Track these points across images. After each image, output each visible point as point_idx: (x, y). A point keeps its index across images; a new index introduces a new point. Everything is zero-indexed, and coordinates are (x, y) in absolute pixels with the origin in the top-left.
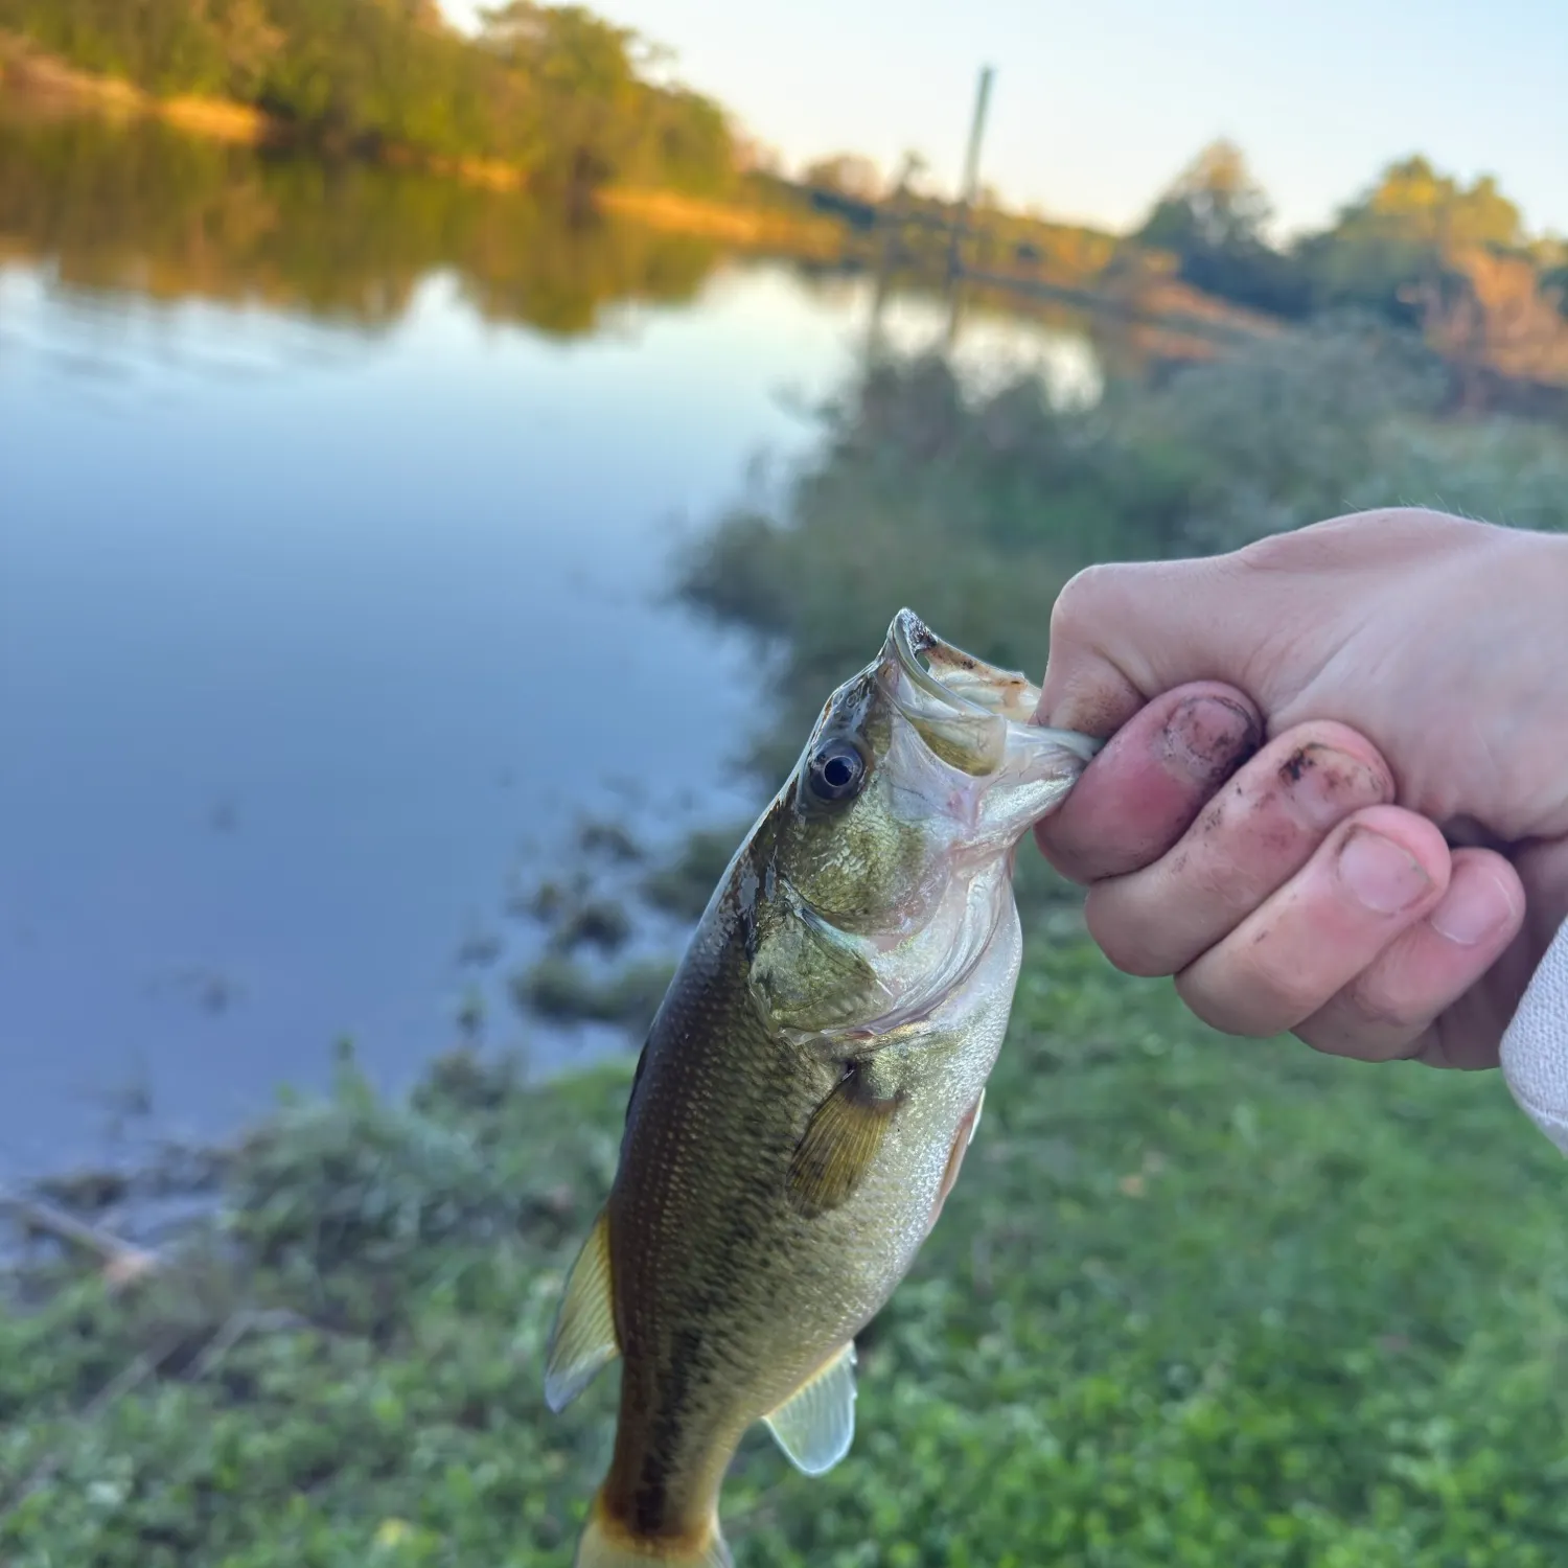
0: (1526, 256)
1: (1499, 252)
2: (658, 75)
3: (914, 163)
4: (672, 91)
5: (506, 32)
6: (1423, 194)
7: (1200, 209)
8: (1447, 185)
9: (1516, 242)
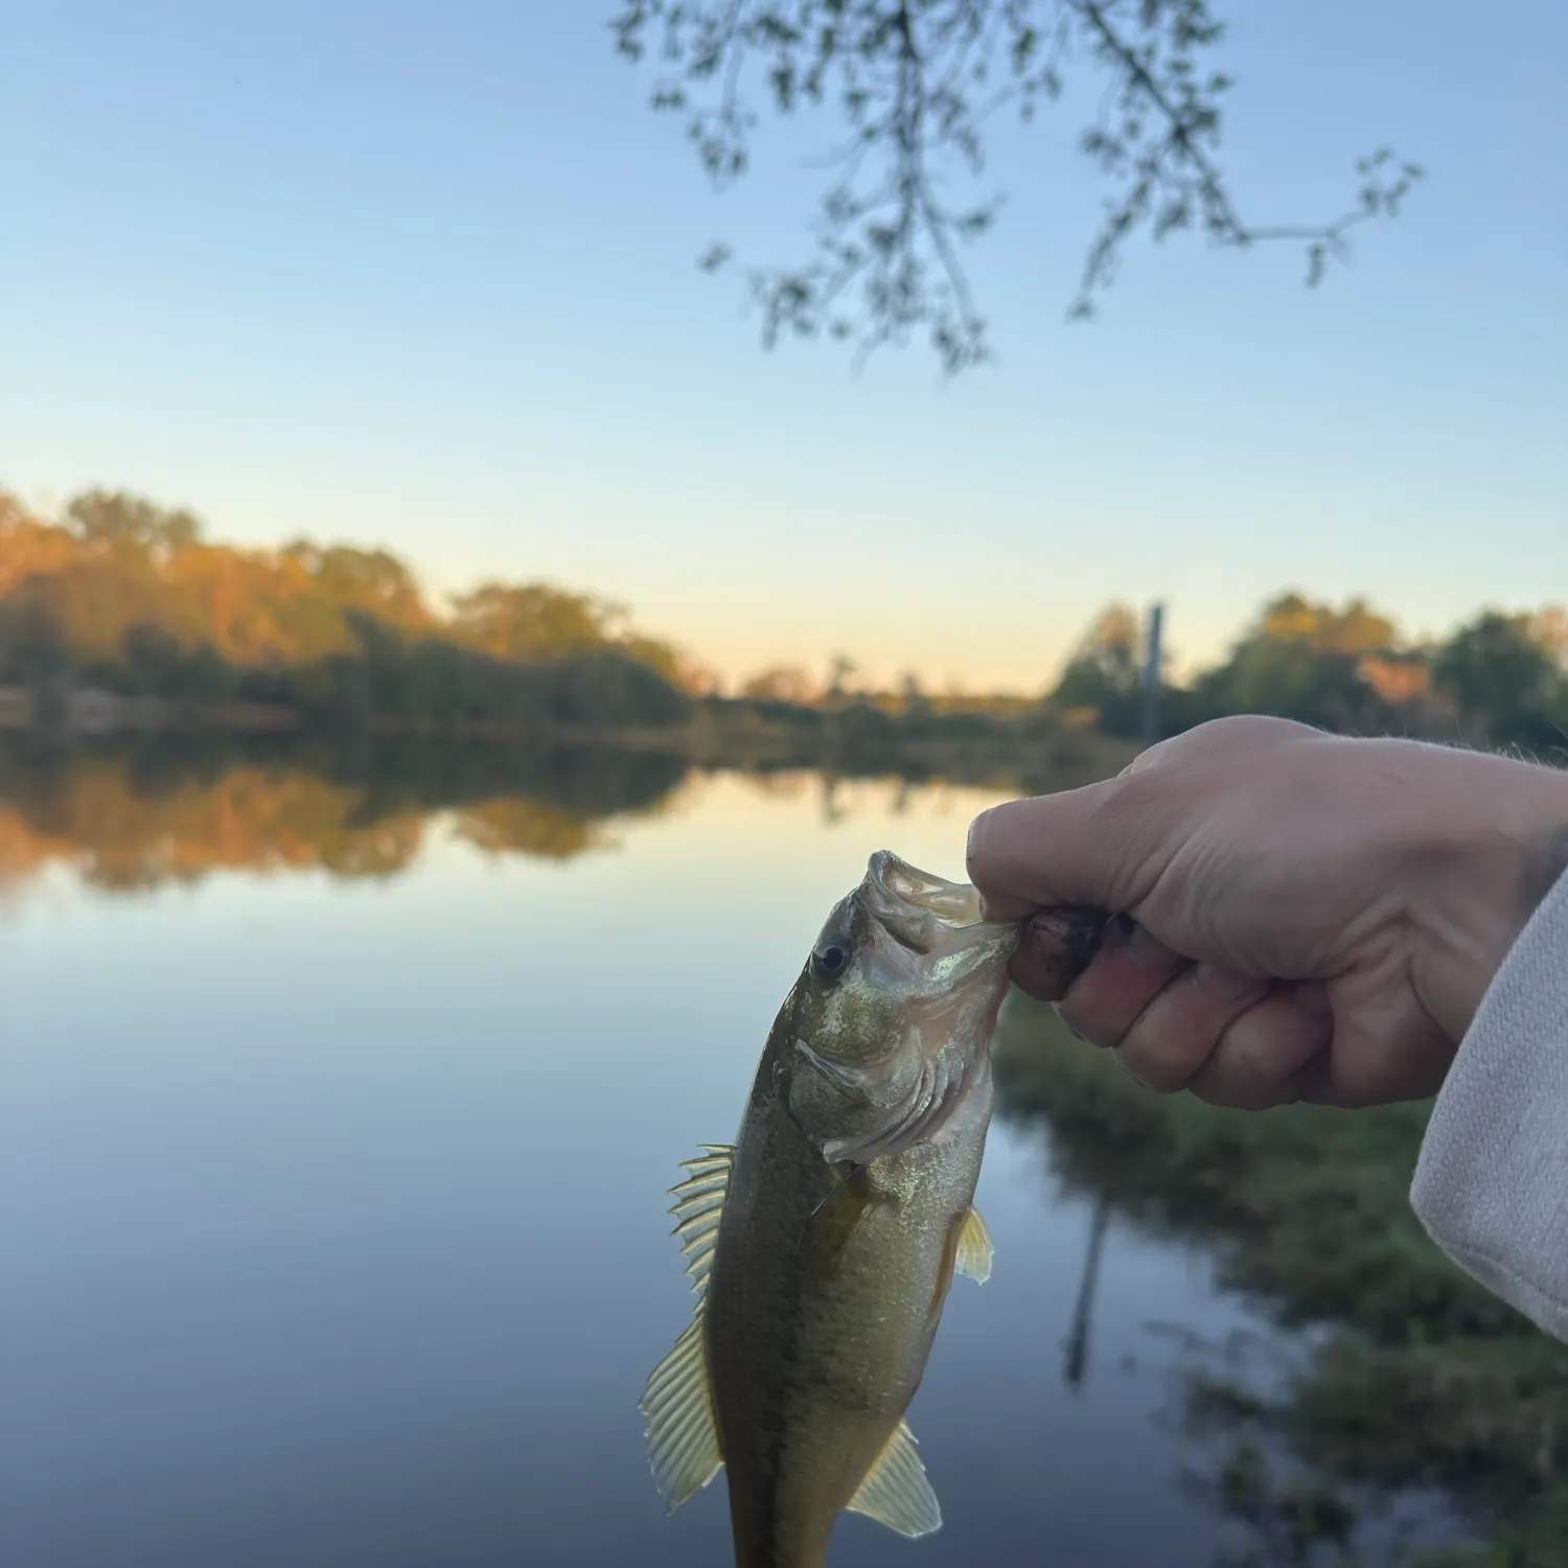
0: (1414, 658)
1: (1391, 658)
2: (614, 630)
3: (843, 666)
4: (627, 641)
5: (479, 612)
6: (1305, 624)
7: (1106, 666)
8: (1324, 613)
9: (1398, 650)
